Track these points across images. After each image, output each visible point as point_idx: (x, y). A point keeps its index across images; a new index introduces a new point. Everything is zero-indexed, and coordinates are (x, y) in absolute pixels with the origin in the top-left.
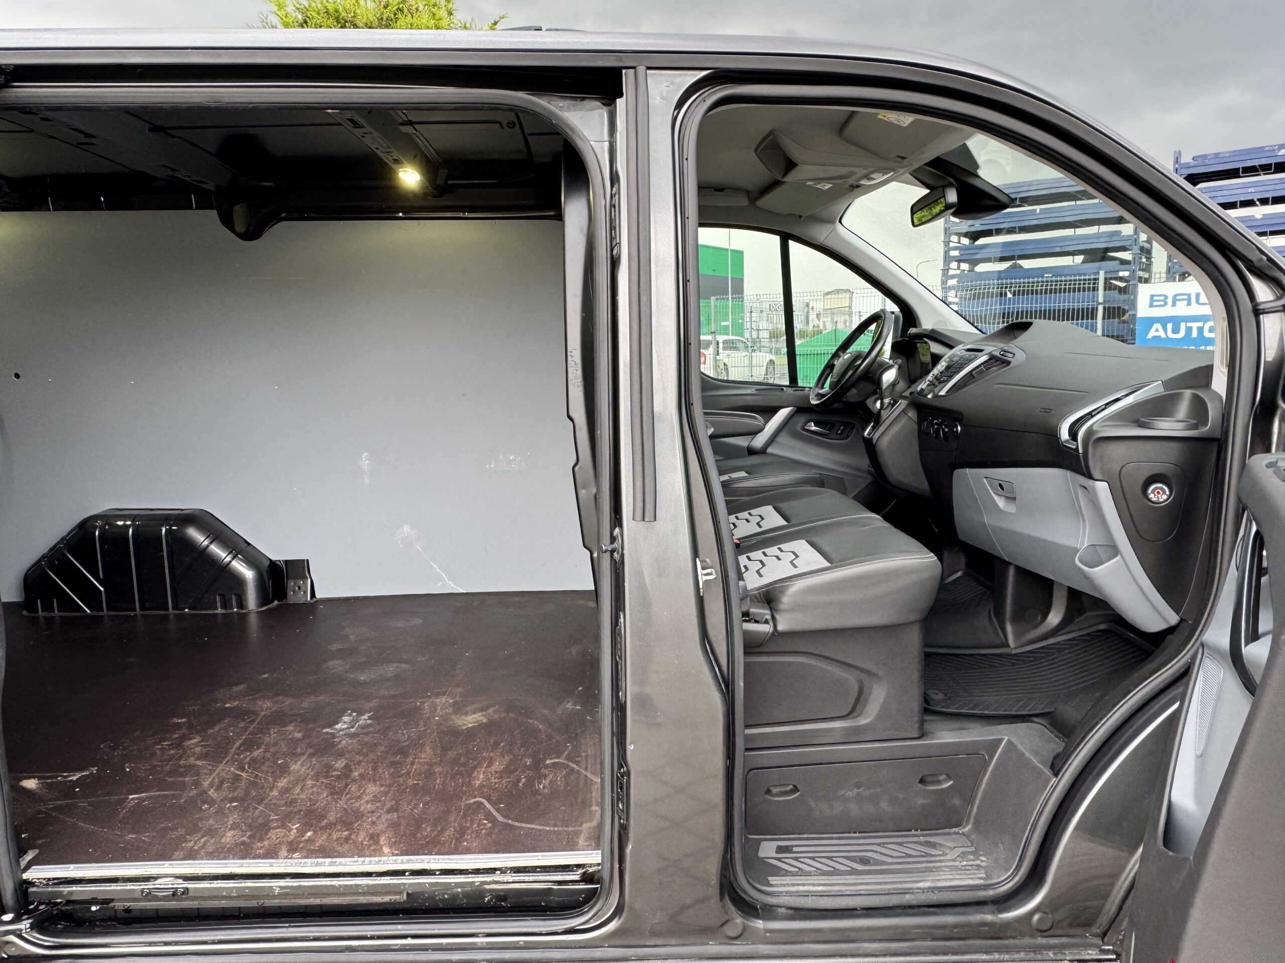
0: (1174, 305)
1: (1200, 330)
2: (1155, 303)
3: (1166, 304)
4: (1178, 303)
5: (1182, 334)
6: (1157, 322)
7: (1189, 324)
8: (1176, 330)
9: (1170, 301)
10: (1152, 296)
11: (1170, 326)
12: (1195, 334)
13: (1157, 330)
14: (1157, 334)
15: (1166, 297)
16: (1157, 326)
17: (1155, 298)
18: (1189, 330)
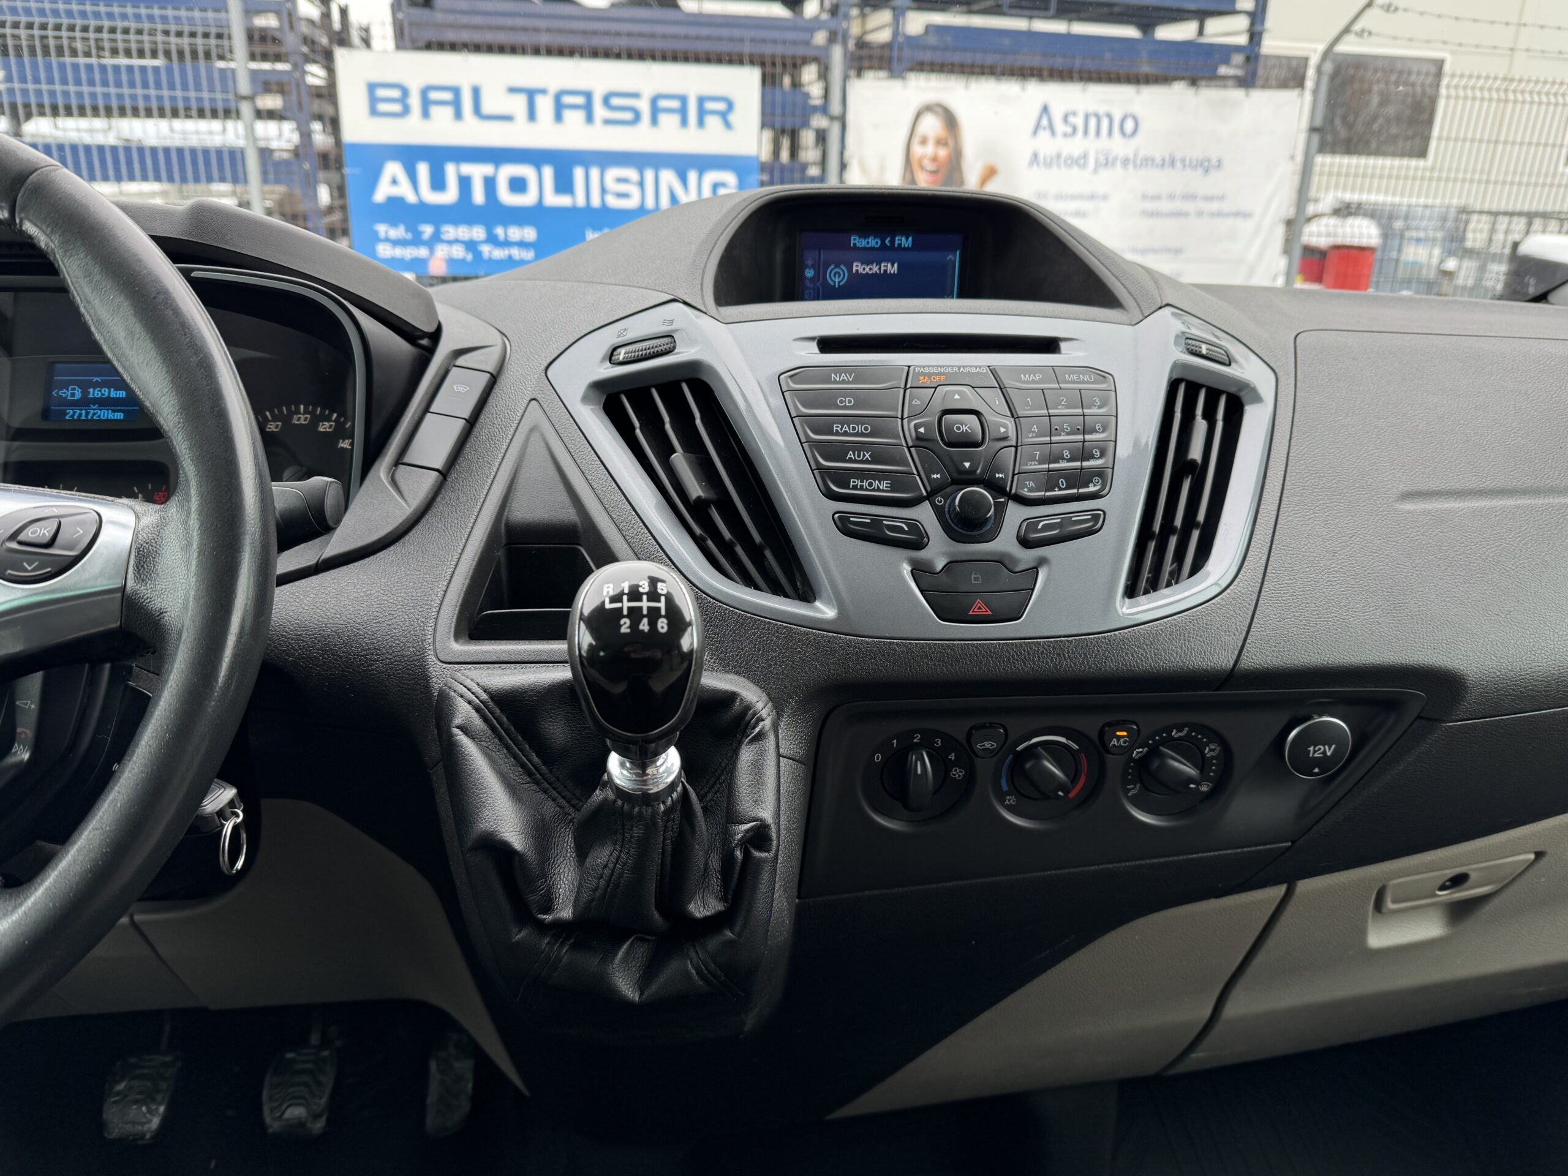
0: (426, 114)
1: (490, 184)
2: (383, 107)
3: (406, 110)
4: (434, 110)
5: (450, 196)
6: (394, 158)
7: (467, 169)
8: (438, 183)
9: (415, 101)
10: (372, 87)
11: (423, 170)
12: (479, 196)
13: (394, 182)
14: (395, 191)
15: (405, 92)
16: (393, 169)
17: (381, 93)
18: (465, 183)
